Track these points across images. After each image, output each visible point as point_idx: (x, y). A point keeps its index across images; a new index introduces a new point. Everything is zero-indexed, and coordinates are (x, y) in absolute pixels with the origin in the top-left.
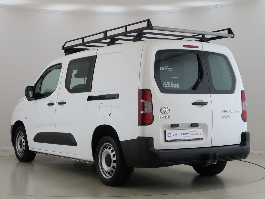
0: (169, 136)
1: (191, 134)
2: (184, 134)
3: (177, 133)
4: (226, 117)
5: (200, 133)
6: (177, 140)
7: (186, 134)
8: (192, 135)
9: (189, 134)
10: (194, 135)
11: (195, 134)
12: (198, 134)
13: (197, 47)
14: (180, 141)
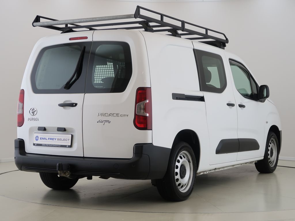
0: (37, 140)
1: (58, 139)
2: (51, 139)
3: (45, 137)
4: (104, 122)
5: (69, 139)
6: (43, 145)
7: (53, 139)
8: (59, 141)
9: (56, 140)
10: (61, 141)
11: (63, 140)
12: (66, 140)
13: (86, 38)
14: (46, 146)
